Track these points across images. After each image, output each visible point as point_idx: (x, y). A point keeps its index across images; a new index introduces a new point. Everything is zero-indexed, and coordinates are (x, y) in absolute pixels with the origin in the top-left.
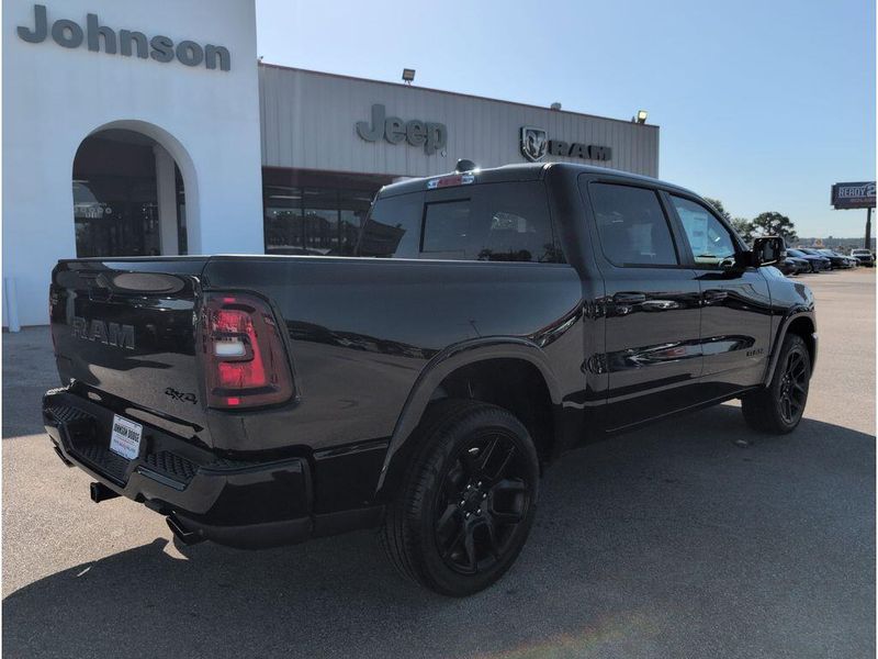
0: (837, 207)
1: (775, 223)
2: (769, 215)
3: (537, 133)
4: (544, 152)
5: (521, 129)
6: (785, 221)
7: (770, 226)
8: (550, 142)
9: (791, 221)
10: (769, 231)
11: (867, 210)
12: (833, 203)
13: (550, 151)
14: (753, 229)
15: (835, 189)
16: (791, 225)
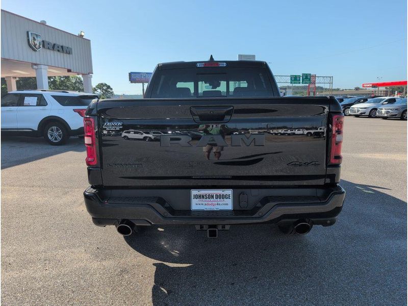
0: (132, 82)
1: (105, 88)
2: (102, 84)
3: (37, 36)
4: (41, 46)
5: (28, 32)
6: (109, 87)
7: (103, 89)
8: (43, 41)
9: (111, 87)
10: (103, 91)
11: (142, 84)
12: (130, 80)
13: (44, 46)
14: (96, 90)
15: (130, 74)
16: (111, 89)
